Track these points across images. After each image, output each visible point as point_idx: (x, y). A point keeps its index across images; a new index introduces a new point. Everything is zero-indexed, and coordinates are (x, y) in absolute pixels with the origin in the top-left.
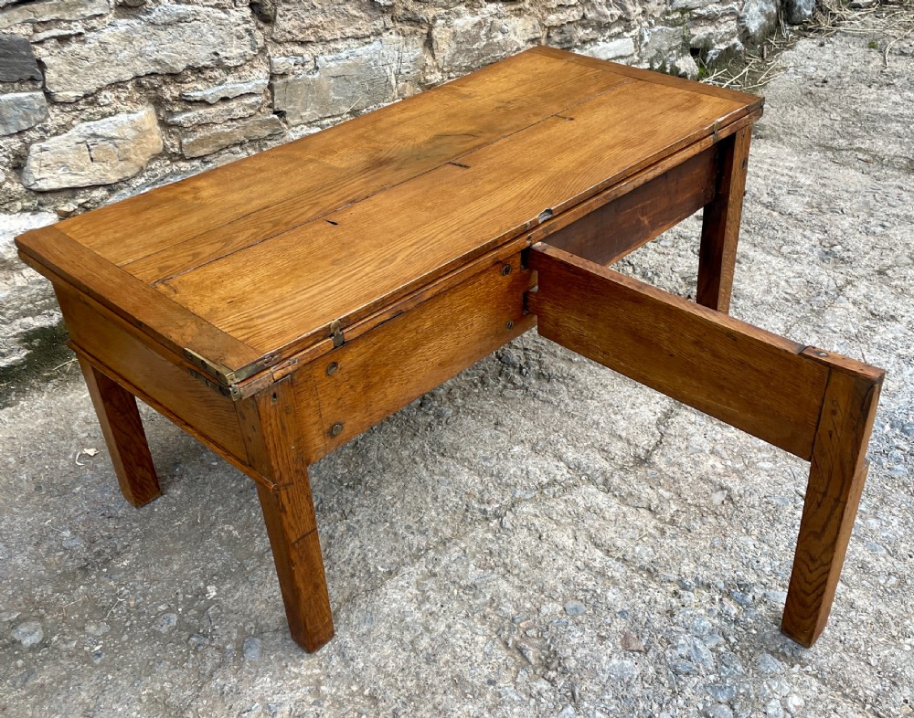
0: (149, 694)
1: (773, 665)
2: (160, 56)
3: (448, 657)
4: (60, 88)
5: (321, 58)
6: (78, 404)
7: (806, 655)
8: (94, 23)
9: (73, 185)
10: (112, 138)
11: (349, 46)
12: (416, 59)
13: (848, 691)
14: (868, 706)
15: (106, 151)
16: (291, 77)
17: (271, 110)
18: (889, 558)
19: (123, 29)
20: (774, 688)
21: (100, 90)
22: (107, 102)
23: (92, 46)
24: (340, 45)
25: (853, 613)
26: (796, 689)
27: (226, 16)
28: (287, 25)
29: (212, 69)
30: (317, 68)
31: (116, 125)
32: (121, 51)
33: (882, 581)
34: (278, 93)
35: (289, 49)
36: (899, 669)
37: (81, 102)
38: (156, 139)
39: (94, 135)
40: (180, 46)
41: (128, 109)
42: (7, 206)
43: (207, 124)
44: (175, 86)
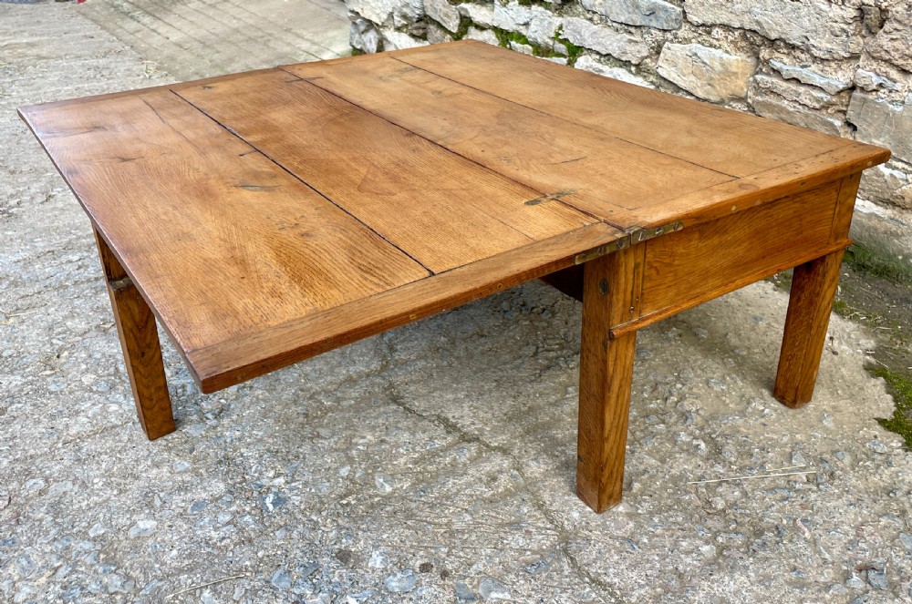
2: (761, 19)
4: (691, 12)
9: (675, 82)
10: (706, 64)
15: (701, 71)
16: (872, 97)
17: (843, 117)
21: (713, 25)
22: (716, 37)
27: (828, 10)
28: (886, 43)
29: (803, 51)
31: (710, 55)
34: (853, 104)
35: (882, 69)
37: (701, 28)
38: (740, 85)
39: (696, 55)
41: (728, 49)
42: (645, 74)
43: (778, 95)
44: (770, 52)
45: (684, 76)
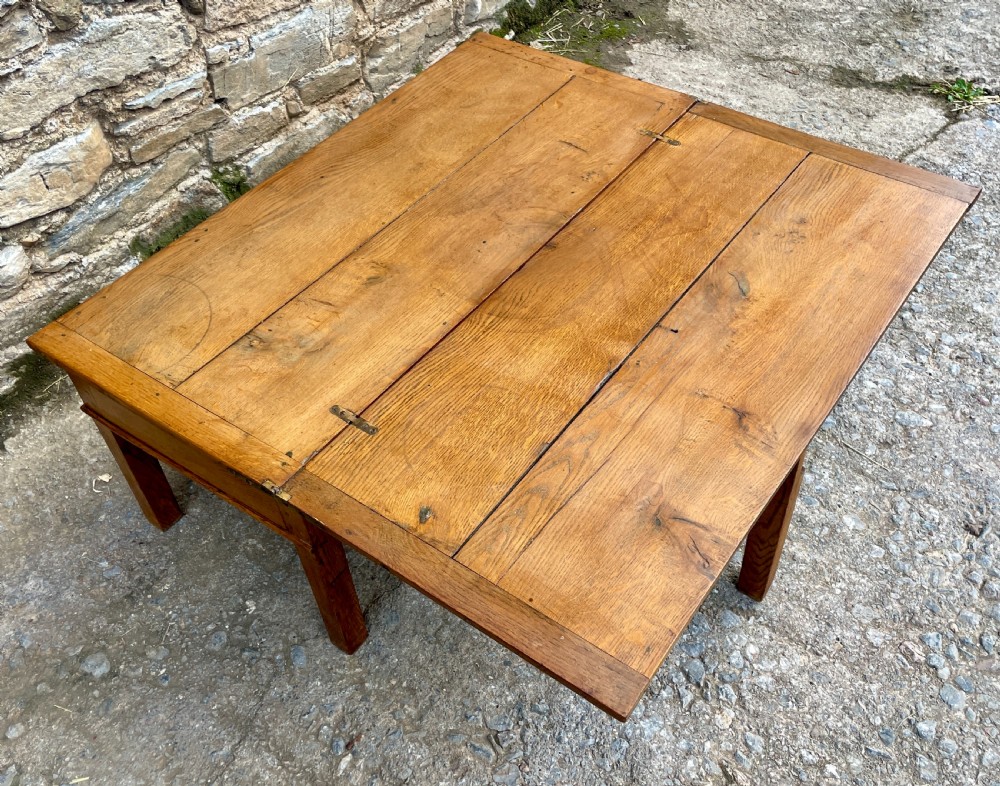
0: (218, 709)
1: (733, 620)
2: (99, 73)
3: (468, 645)
5: (255, 38)
6: (78, 426)
7: (759, 607)
8: (30, 55)
9: (33, 216)
10: (64, 164)
11: (281, 19)
12: (347, 19)
13: (793, 635)
14: (809, 647)
15: (60, 176)
16: (228, 64)
17: (212, 100)
18: (822, 509)
19: (59, 55)
20: (735, 640)
21: (45, 119)
22: (53, 129)
23: (31, 79)
24: (271, 21)
25: (795, 565)
26: (753, 639)
27: (157, 18)
28: (218, 14)
29: (150, 73)
30: (252, 50)
31: (66, 151)
32: (59, 77)
33: (817, 533)
34: (218, 81)
35: (222, 36)
36: (832, 612)
37: (28, 136)
38: (105, 153)
39: (47, 165)
40: (116, 58)
41: (75, 130)
43: (152, 129)
44: (116, 98)
45: (40, 199)
